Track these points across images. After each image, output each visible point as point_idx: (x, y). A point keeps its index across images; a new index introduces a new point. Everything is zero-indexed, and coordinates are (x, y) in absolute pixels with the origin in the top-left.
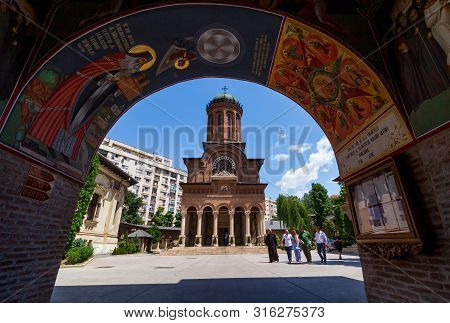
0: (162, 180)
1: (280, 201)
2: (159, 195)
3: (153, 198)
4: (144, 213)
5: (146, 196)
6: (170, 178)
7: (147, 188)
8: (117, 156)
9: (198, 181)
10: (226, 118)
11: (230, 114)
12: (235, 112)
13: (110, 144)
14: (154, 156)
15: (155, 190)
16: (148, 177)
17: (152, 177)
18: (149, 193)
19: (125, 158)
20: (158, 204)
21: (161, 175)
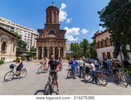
0: (33, 37)
1: (72, 45)
2: (33, 42)
3: (31, 43)
4: (28, 48)
5: (29, 42)
6: (36, 36)
7: (29, 40)
8: (18, 29)
9: (43, 38)
10: (53, 15)
11: (54, 13)
12: (57, 12)
13: (15, 25)
14: (31, 29)
15: (31, 40)
16: (29, 36)
17: (30, 36)
18: (30, 41)
19: (21, 30)
20: (33, 45)
21: (33, 36)
